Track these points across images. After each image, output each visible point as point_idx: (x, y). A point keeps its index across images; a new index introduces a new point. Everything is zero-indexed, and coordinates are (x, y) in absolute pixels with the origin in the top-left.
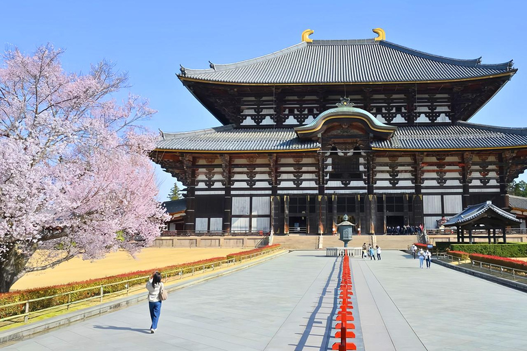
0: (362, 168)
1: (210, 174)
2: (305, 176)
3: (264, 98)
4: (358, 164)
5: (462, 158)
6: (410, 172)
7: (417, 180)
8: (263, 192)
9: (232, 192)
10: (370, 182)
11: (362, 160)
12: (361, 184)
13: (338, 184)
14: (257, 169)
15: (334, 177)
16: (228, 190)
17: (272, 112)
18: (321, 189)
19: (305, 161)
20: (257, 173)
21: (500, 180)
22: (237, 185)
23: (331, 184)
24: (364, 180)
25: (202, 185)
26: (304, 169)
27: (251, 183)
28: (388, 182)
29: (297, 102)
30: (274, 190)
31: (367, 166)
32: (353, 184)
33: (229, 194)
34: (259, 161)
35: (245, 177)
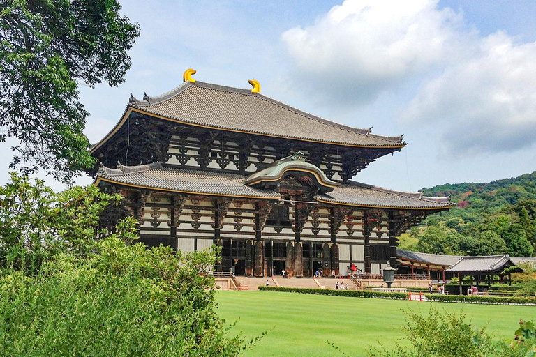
0: (291, 217)
1: (155, 212)
2: (244, 221)
3: (188, 139)
4: (288, 213)
5: (365, 214)
6: (328, 222)
7: (333, 230)
8: (207, 235)
9: (178, 234)
10: (298, 230)
11: (291, 210)
12: (290, 231)
13: (271, 230)
14: (202, 212)
15: (269, 223)
16: (173, 231)
17: (196, 153)
18: (258, 234)
19: (244, 206)
20: (201, 215)
21: (390, 234)
22: (182, 226)
23: (267, 230)
24: (293, 228)
25: (147, 224)
26: (244, 214)
27: (196, 224)
28: (311, 230)
29: (219, 146)
30: (217, 233)
31: (296, 215)
32: (285, 231)
33: (175, 235)
34: (203, 203)
35: (189, 218)
